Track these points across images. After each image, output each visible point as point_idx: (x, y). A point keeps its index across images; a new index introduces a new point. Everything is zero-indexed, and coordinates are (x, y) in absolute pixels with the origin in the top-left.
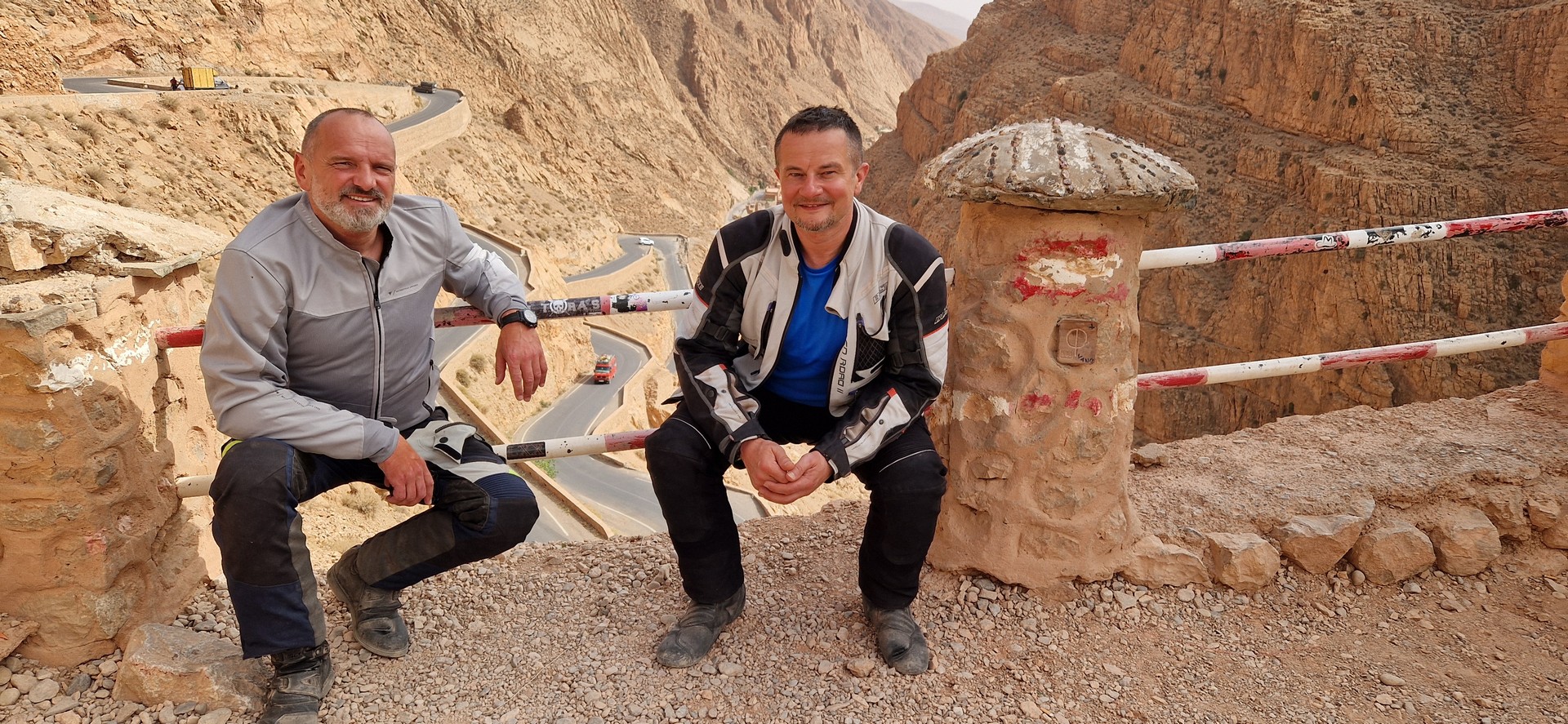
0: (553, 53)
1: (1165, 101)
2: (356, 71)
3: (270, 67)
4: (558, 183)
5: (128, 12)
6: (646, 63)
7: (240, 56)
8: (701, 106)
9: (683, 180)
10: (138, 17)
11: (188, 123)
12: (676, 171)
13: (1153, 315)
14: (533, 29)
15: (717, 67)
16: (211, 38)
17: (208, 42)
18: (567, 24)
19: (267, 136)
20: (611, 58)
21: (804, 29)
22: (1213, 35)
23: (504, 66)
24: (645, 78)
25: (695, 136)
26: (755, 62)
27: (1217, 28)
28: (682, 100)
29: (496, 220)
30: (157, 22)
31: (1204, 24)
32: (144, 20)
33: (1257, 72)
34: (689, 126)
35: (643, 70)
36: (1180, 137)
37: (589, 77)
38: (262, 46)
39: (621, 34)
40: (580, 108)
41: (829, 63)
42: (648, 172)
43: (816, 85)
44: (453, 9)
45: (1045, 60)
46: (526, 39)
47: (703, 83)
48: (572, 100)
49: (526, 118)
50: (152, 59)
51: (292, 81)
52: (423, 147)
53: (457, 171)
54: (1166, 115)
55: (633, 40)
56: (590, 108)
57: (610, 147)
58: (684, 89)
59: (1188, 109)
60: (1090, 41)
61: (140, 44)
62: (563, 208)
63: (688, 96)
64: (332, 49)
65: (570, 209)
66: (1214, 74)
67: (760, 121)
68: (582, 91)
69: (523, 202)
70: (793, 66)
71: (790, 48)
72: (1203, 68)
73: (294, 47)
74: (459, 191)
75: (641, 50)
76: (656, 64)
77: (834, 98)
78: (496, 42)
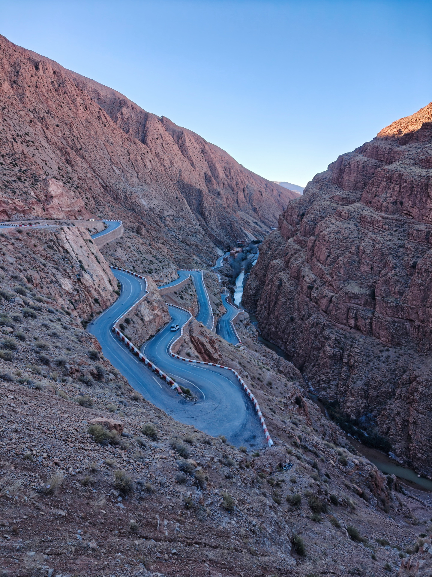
0: (152, 206)
1: (380, 213)
2: (84, 216)
3: (55, 216)
4: (156, 253)
5: (6, 199)
6: (186, 208)
7: (44, 213)
8: (206, 222)
9: (200, 250)
10: (10, 201)
11: (26, 238)
12: (197, 246)
13: (381, 295)
14: (145, 198)
15: (211, 208)
16: (35, 207)
17: (34, 209)
18: (158, 196)
19: (53, 241)
20: (173, 207)
21: (242, 193)
22: (397, 189)
23: (135, 212)
24: (185, 214)
25: (204, 233)
26: (225, 206)
27: (398, 186)
28: (199, 220)
29: (133, 267)
30: (16, 203)
31: (393, 185)
32: (12, 202)
33: (415, 202)
34: (201, 230)
35: (185, 211)
36: (387, 227)
37: (166, 213)
38: (52, 209)
39: (177, 198)
40: (162, 225)
41: (252, 205)
42: (187, 247)
43: (248, 213)
44: (118, 193)
45: (333, 200)
46: (144, 202)
47: (206, 214)
48: (159, 222)
49: (143, 229)
50: (14, 216)
51: (62, 221)
52: (107, 242)
53: (119, 250)
54: (380, 218)
55: (181, 200)
56: (166, 225)
57: (174, 239)
58: (200, 217)
59: (389, 216)
60: (349, 193)
61: (10, 210)
62: (157, 262)
63: (201, 219)
64: (76, 209)
65: (160, 262)
66: (398, 203)
67: (228, 227)
68: (163, 219)
69: (143, 260)
70: (239, 206)
71: (237, 200)
72: (394, 201)
73: (63, 209)
74: (120, 257)
75: (184, 204)
76: (189, 208)
77: (254, 217)
78: (133, 203)
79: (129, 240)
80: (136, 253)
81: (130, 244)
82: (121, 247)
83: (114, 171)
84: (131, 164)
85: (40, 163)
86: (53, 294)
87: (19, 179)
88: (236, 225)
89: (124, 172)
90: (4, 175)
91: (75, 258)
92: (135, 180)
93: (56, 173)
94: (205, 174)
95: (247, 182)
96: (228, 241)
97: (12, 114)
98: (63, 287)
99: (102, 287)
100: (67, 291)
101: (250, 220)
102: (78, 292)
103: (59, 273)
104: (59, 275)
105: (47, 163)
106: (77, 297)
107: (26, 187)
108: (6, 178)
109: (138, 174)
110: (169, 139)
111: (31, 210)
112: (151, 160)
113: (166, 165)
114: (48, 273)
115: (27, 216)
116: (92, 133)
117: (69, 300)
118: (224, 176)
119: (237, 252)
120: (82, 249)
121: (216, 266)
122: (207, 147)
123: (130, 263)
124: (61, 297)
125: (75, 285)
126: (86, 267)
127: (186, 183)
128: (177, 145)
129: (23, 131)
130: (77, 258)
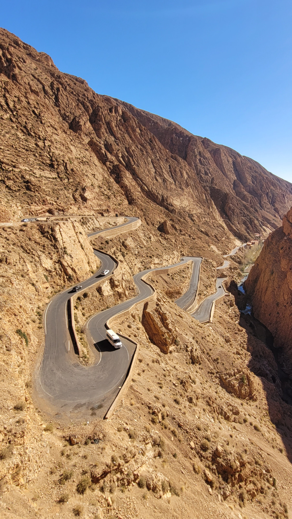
0: (184, 206)
2: (110, 213)
5: (52, 202)
6: (212, 208)
7: (79, 211)
8: (229, 219)
9: (218, 240)
10: (54, 203)
12: (216, 237)
14: (179, 200)
15: (235, 208)
16: (72, 207)
17: (71, 208)
18: (190, 198)
19: (49, 232)
20: (202, 207)
21: (266, 196)
24: (212, 212)
25: (226, 227)
26: (248, 206)
28: (223, 218)
30: (59, 204)
32: (56, 204)
34: (224, 225)
35: (211, 210)
37: (194, 212)
38: (85, 208)
39: (206, 200)
40: (189, 220)
41: (274, 205)
42: (207, 238)
43: (269, 212)
44: (157, 196)
46: (177, 203)
47: (230, 212)
48: (187, 218)
55: (209, 202)
56: (193, 220)
57: (196, 231)
58: (224, 214)
62: (163, 249)
67: (248, 223)
68: (191, 216)
70: (261, 207)
71: (261, 202)
75: (212, 204)
76: (216, 208)
77: (275, 216)
78: (167, 204)
79: (142, 232)
80: (145, 242)
81: (141, 235)
82: (131, 237)
83: (157, 180)
84: (170, 175)
85: (90, 176)
86: (26, 271)
87: (65, 188)
88: (256, 222)
89: (164, 180)
90: (56, 185)
91: (62, 244)
92: (173, 186)
93: (100, 183)
94: (235, 181)
95: (272, 187)
96: (247, 234)
97: (77, 144)
98: (43, 265)
99: (79, 267)
100: (46, 269)
101: (270, 217)
102: (55, 269)
103: (44, 255)
104: (43, 257)
105: (96, 176)
106: (54, 273)
107: (69, 193)
108: (56, 187)
109: (175, 182)
110: (208, 155)
111: (69, 209)
112: (188, 171)
113: (202, 175)
114: (34, 255)
115: (65, 213)
116: (145, 153)
117: (45, 275)
118: (251, 183)
119: (253, 243)
120: (71, 239)
121: (231, 254)
122: (239, 159)
123: (137, 249)
124: (34, 273)
125: (55, 264)
126: (69, 252)
127: (217, 187)
128: (213, 159)
129: (82, 155)
130: (63, 245)
